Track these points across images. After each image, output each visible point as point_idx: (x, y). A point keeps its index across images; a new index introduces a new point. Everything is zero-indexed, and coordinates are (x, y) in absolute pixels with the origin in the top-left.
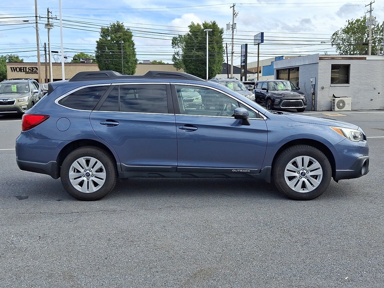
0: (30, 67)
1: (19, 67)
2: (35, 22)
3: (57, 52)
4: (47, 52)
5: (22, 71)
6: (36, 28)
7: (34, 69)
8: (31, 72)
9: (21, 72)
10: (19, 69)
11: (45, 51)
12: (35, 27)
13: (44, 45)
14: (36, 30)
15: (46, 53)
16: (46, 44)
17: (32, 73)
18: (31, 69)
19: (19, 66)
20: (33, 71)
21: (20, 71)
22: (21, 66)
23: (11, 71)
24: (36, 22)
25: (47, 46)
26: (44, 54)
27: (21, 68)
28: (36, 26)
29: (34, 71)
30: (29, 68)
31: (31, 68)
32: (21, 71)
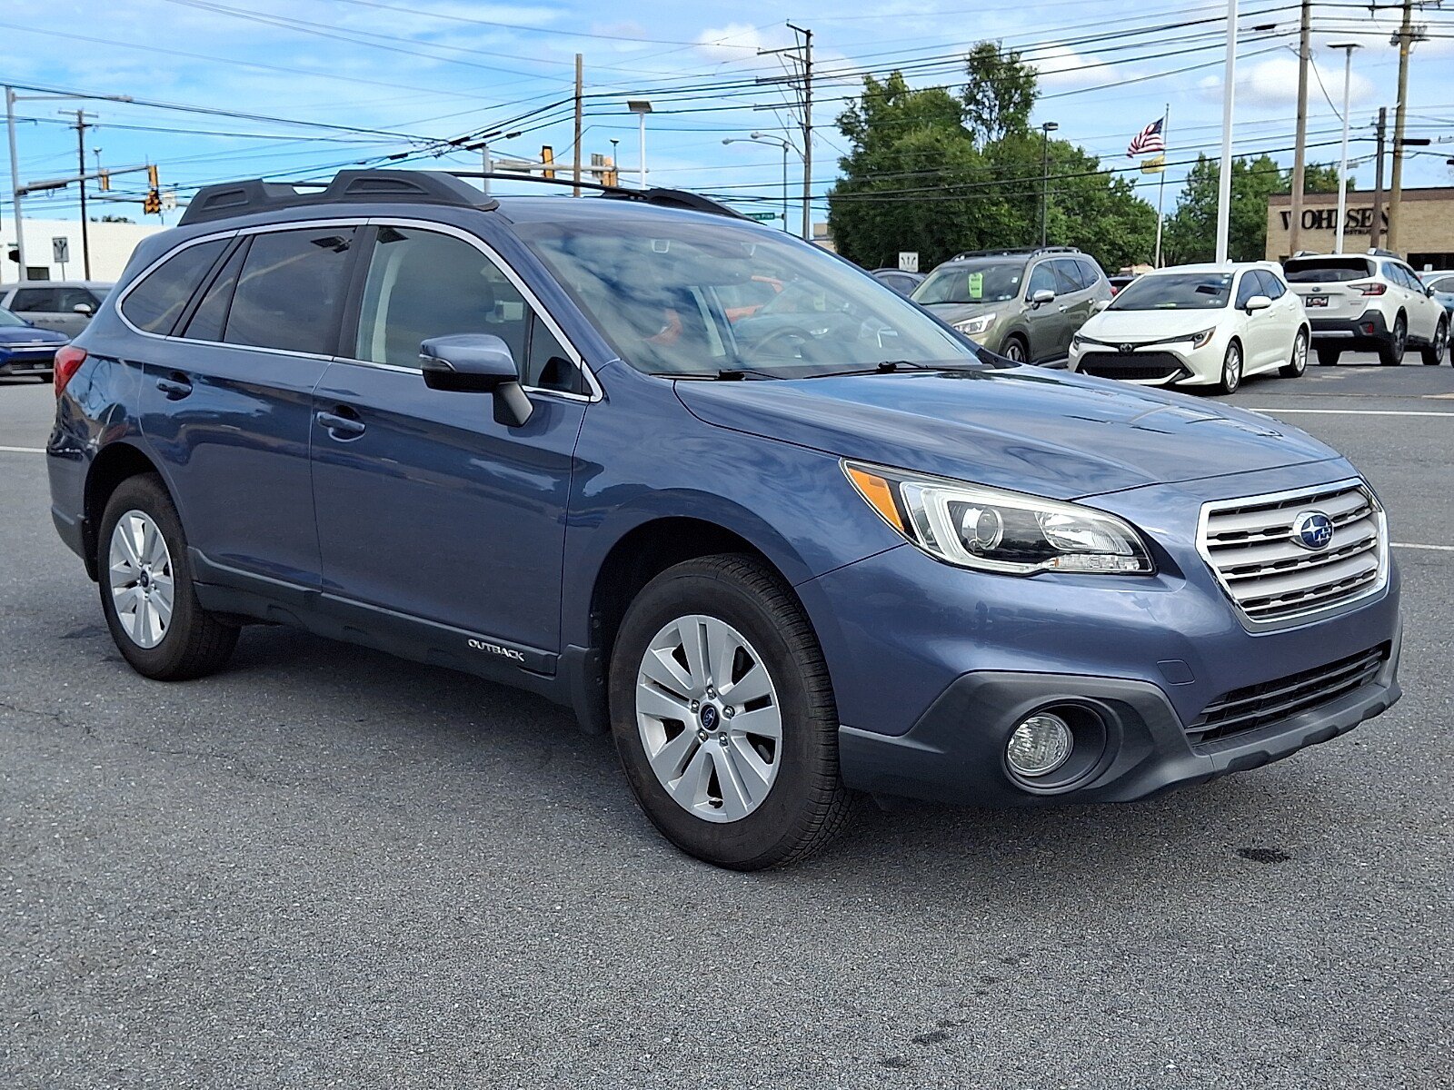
0: (1357, 208)
1: (1314, 210)
2: (1299, 26)
3: (1426, 142)
4: (1386, 144)
5: (1324, 224)
6: (1298, 52)
7: (1369, 218)
8: (1358, 228)
9: (1320, 230)
10: (1311, 216)
11: (1381, 141)
12: (1299, 46)
13: (1378, 115)
14: (1299, 58)
15: (1380, 148)
16: (1387, 114)
17: (1360, 232)
18: (1359, 217)
19: (1314, 208)
20: (1363, 225)
21: (1316, 226)
22: (1320, 208)
23: (1283, 227)
24: (1304, 29)
25: (1390, 121)
26: (1376, 153)
27: (1321, 212)
28: (1302, 43)
29: (1367, 224)
30: (1352, 213)
31: (1358, 211)
32: (1320, 227)
